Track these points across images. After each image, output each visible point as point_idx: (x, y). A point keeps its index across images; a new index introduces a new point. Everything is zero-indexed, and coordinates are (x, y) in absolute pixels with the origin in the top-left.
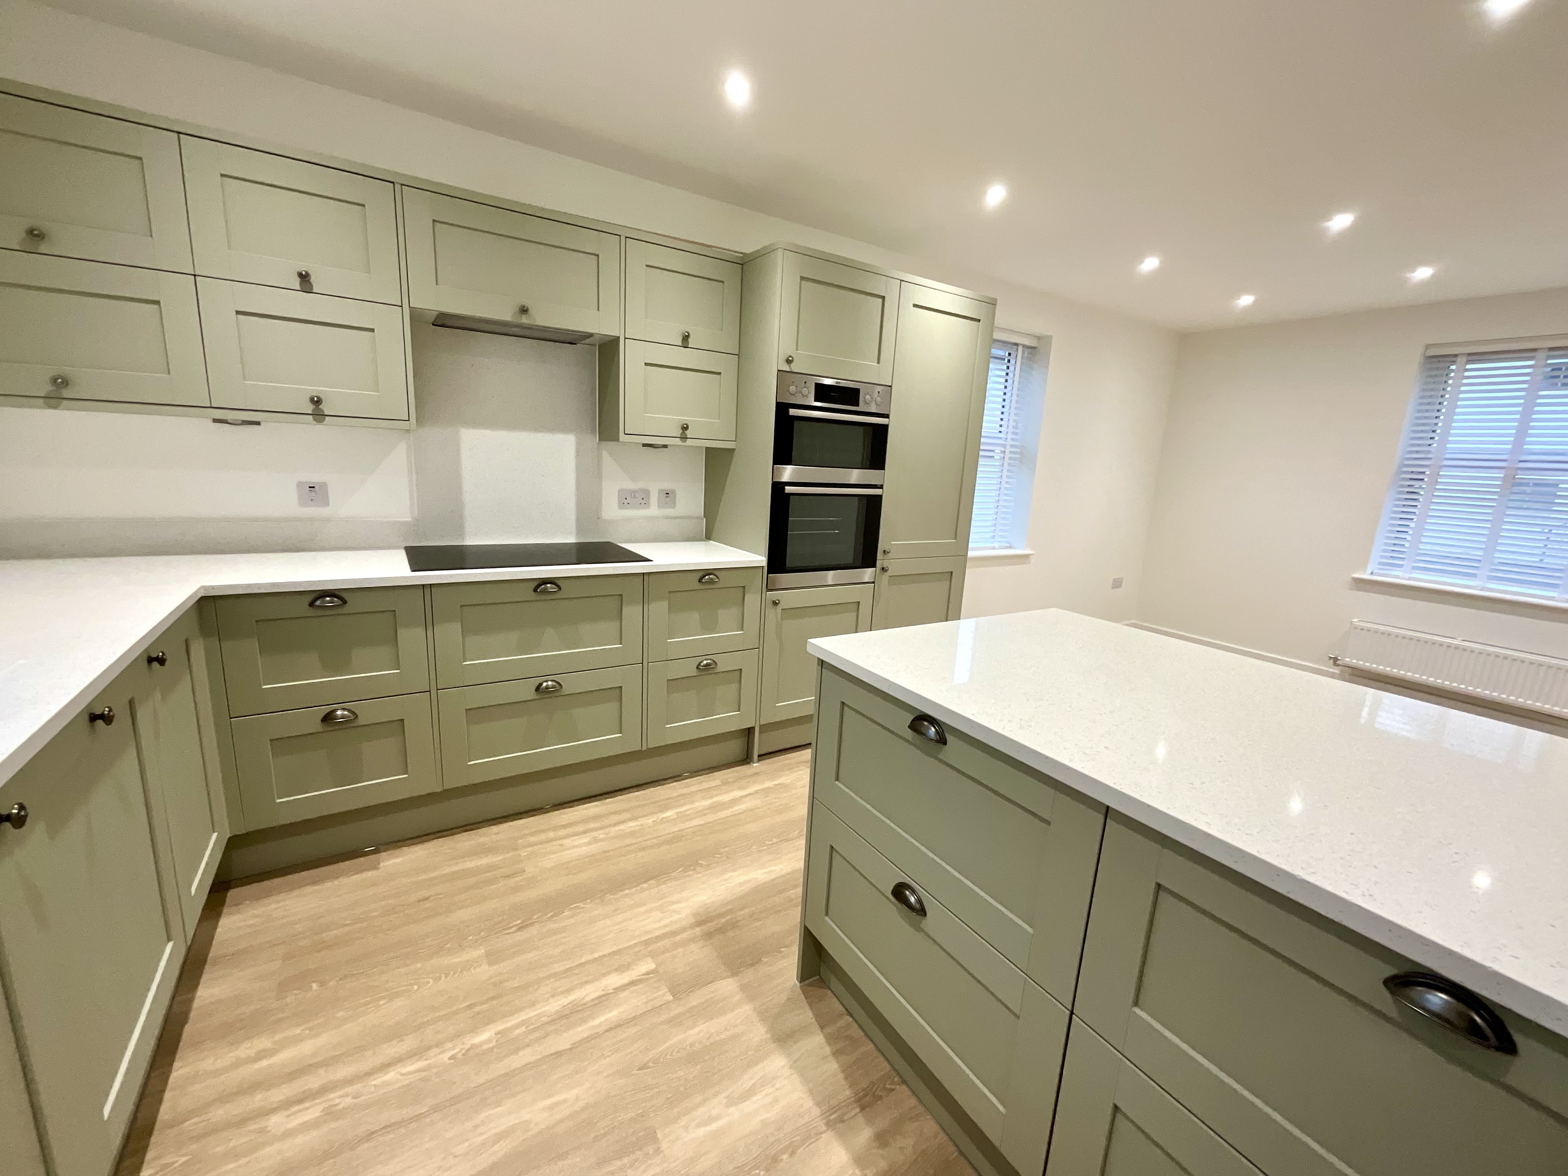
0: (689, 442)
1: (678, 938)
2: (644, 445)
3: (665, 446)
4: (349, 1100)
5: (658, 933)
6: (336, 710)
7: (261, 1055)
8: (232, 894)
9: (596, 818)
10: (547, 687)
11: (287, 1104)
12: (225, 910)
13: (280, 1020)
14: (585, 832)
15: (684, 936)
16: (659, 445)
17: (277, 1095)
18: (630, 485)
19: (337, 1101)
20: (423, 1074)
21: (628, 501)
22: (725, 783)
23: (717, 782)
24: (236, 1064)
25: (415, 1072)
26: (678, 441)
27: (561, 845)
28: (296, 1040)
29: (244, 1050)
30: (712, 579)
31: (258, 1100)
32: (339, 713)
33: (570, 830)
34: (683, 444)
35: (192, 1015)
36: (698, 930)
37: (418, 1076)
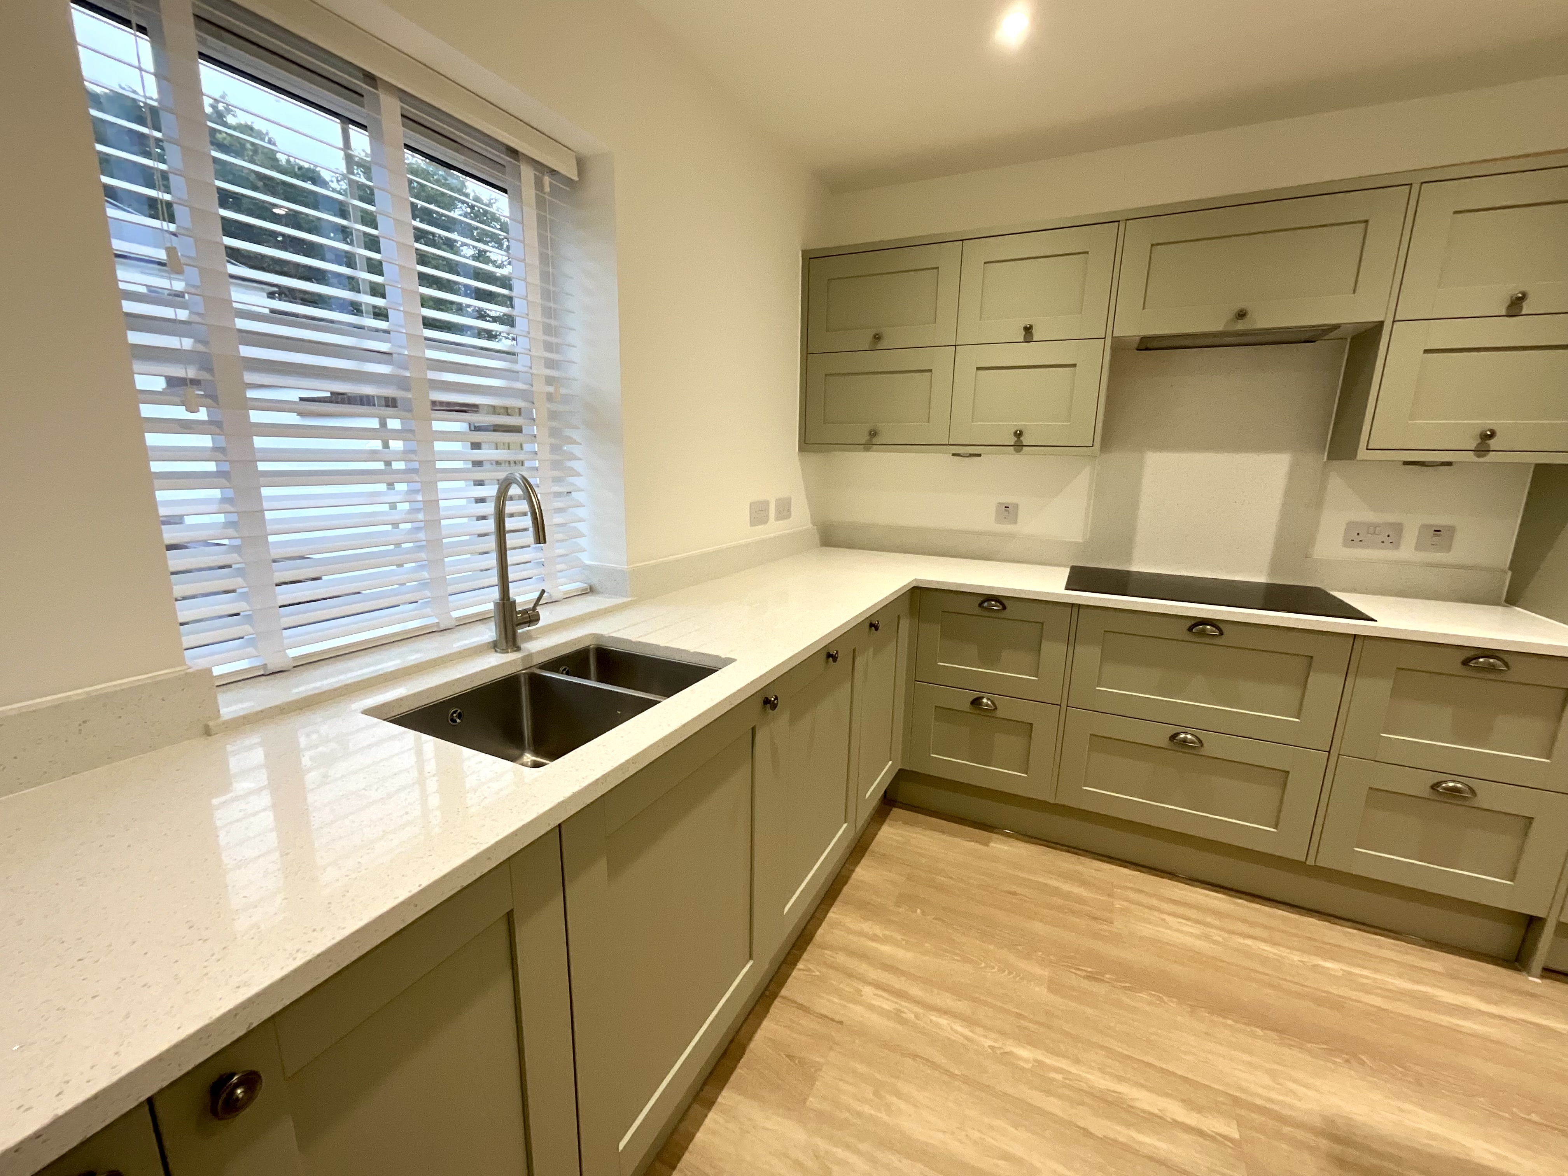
0: (1491, 457)
1: (1287, 1129)
2: (1406, 463)
3: (1449, 464)
4: (911, 1017)
5: (1259, 1102)
6: (983, 698)
7: (874, 938)
8: (896, 812)
9: (1217, 913)
10: (1185, 740)
11: (877, 985)
12: (888, 821)
13: (893, 922)
14: (1197, 922)
15: (1300, 1134)
16: (1437, 462)
17: (874, 974)
18: (1370, 516)
19: (905, 1010)
20: (966, 1042)
21: (1361, 537)
22: (1454, 976)
23: (1437, 967)
24: (862, 934)
25: (961, 1034)
26: (1471, 457)
27: (1163, 920)
28: (896, 944)
29: (866, 926)
30: (1493, 665)
31: (863, 968)
32: (985, 701)
33: (1181, 910)
34: (1481, 460)
35: (851, 881)
36: (1324, 1143)
37: (961, 1040)
